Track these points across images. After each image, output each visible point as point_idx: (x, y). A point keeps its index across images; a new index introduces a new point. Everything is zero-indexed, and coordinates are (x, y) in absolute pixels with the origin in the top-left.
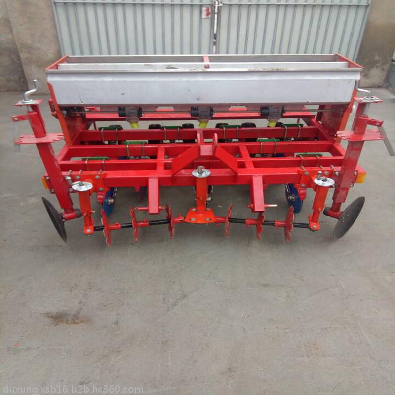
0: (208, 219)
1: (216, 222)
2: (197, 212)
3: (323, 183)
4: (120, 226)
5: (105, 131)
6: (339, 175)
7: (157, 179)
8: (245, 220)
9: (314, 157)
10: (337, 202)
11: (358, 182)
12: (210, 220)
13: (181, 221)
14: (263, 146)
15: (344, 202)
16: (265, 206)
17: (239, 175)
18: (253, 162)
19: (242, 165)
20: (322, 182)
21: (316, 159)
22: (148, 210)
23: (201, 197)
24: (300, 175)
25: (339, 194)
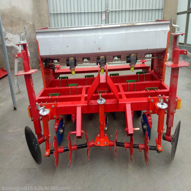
0: (106, 143)
1: (109, 145)
2: (100, 137)
3: (162, 107)
4: (63, 149)
5: (62, 80)
6: (169, 101)
7: (80, 107)
8: (124, 143)
9: (154, 90)
10: (169, 127)
11: (178, 108)
12: (107, 143)
13: (93, 144)
14: (129, 84)
15: (172, 126)
16: (134, 129)
17: (119, 103)
18: (126, 94)
19: (121, 97)
20: (161, 105)
21: (155, 92)
22: (75, 134)
23: (102, 122)
24: (149, 102)
25: (169, 119)
